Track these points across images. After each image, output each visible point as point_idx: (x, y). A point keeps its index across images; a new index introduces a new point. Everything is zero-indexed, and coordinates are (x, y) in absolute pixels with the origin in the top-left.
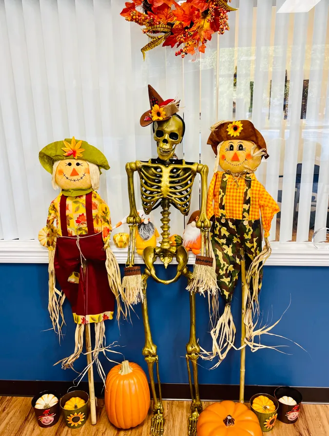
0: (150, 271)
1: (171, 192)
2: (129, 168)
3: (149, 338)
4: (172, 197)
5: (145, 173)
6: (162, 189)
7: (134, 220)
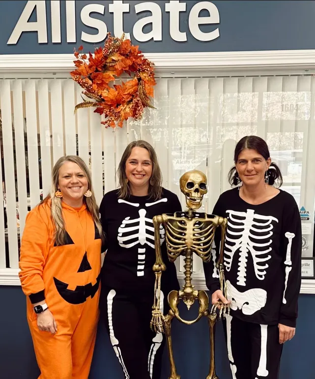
0: (174, 312)
1: (195, 244)
2: (156, 221)
3: (173, 370)
4: (195, 248)
5: (171, 226)
6: (186, 241)
7: (160, 268)
